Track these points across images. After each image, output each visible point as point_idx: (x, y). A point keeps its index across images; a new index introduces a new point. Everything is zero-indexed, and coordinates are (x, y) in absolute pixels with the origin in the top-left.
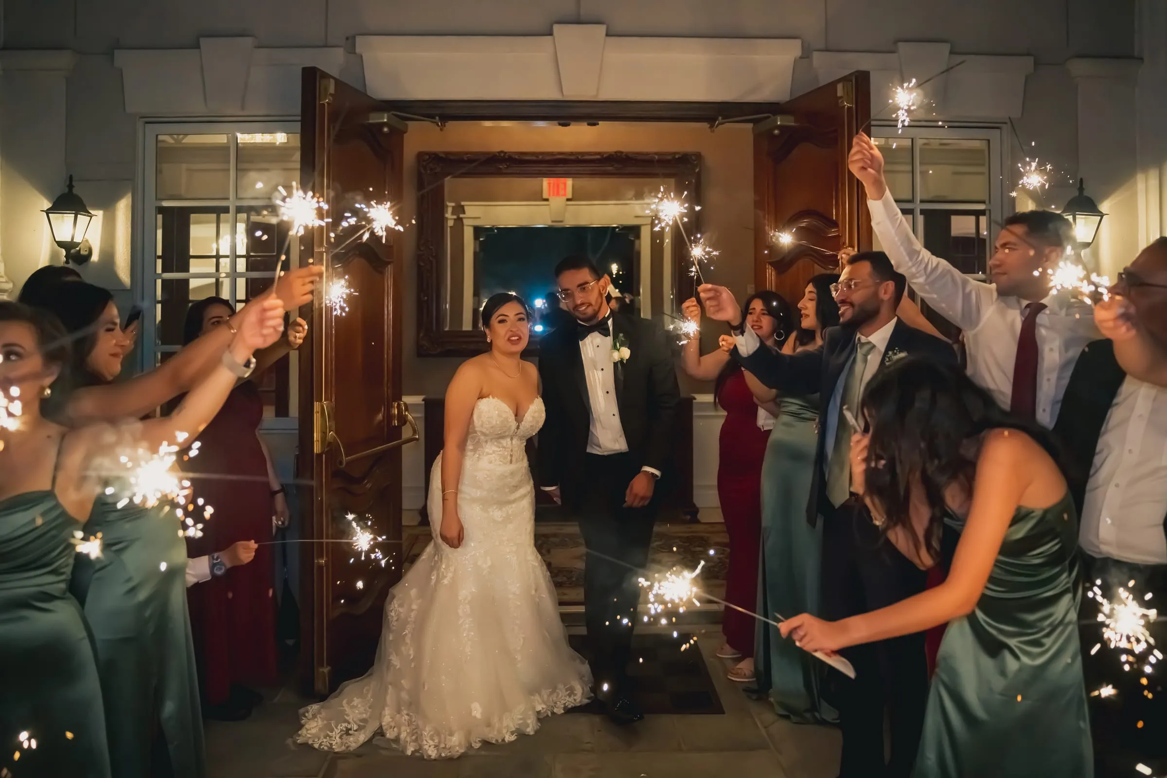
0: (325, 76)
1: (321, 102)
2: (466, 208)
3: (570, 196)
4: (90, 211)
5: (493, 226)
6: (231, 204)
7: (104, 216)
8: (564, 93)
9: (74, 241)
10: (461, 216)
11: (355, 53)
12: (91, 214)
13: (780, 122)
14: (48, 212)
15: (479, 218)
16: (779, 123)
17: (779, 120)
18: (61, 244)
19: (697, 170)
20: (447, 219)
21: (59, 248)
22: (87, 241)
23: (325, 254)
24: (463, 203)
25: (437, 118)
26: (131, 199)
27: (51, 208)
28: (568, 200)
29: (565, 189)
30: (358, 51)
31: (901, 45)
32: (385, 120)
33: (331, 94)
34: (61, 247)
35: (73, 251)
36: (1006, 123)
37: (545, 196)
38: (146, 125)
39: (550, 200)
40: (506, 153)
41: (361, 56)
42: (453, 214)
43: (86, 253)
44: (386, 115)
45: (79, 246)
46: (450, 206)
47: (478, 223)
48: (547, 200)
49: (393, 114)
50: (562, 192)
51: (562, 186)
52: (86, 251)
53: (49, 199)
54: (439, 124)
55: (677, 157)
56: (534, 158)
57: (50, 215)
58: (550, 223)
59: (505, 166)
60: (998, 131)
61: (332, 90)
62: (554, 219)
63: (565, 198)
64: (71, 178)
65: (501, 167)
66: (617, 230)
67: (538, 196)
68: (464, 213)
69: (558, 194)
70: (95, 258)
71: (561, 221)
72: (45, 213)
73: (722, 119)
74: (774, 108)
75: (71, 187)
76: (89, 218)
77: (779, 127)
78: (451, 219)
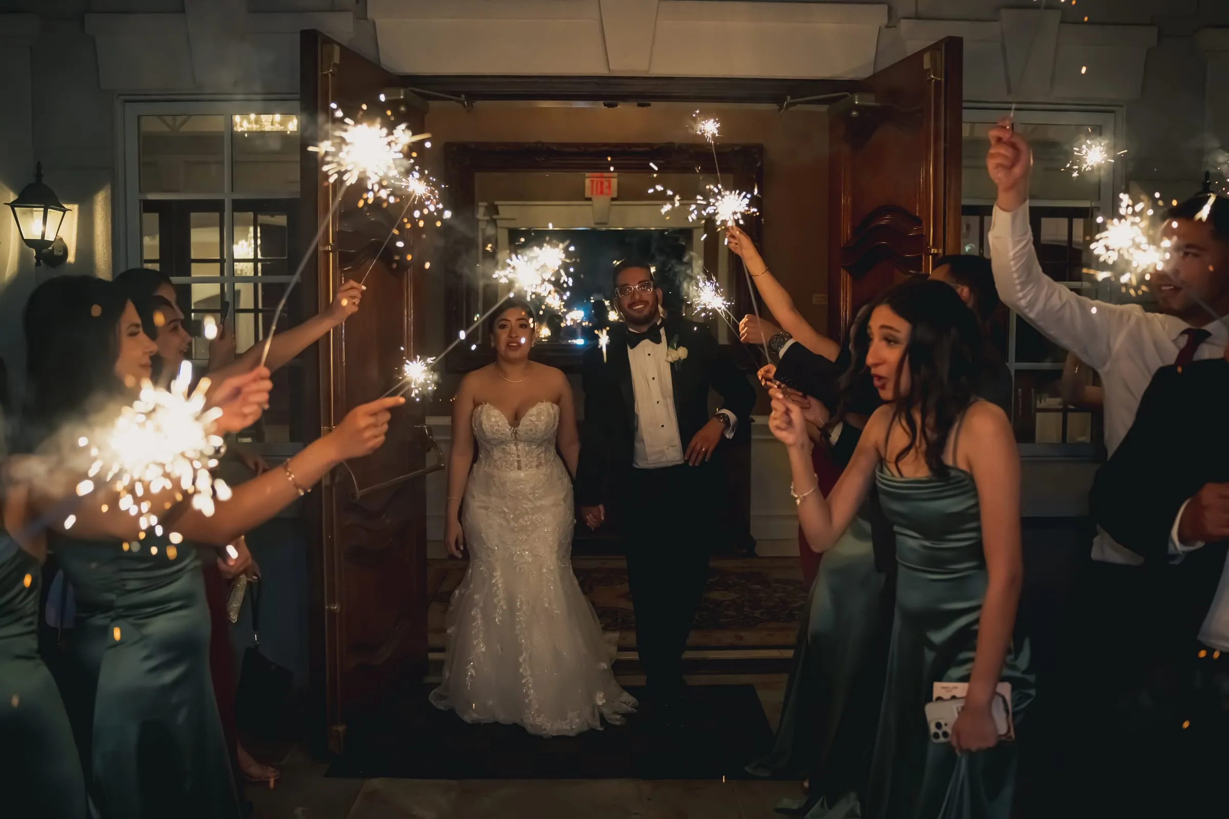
0: (329, 41)
1: (324, 73)
2: (500, 209)
3: (615, 195)
4: (64, 205)
5: (530, 228)
6: (227, 198)
7: (80, 210)
8: (610, 68)
9: (45, 239)
10: (495, 217)
11: (366, 19)
12: (65, 208)
13: (858, 101)
14: (13, 205)
15: (514, 219)
16: (856, 103)
17: (856, 99)
18: (30, 243)
19: (759, 165)
20: (478, 220)
21: (28, 247)
22: (61, 239)
23: (331, 254)
24: (496, 203)
25: (463, 96)
26: (109, 192)
27: (16, 200)
28: (613, 199)
29: (609, 187)
30: (369, 16)
31: (1004, 13)
32: (402, 97)
33: (335, 64)
34: (30, 247)
35: (44, 251)
36: (1122, 106)
37: (588, 194)
38: (126, 104)
39: (593, 199)
40: (543, 144)
41: (374, 22)
42: (485, 215)
43: (61, 253)
44: (402, 91)
45: (52, 246)
46: (482, 206)
47: (512, 225)
48: (589, 199)
49: (412, 91)
50: (606, 190)
51: (606, 184)
52: (60, 251)
53: (14, 190)
54: (466, 103)
55: (736, 149)
56: (576, 150)
57: (15, 208)
58: (593, 226)
59: (543, 159)
60: (1112, 115)
61: (336, 60)
62: (597, 222)
63: (608, 198)
64: (39, 166)
65: (538, 160)
66: (666, 233)
67: (579, 195)
68: (497, 213)
69: (602, 192)
70: (71, 258)
71: (605, 224)
72: (10, 207)
73: (791, 99)
74: (853, 86)
75: (39, 176)
76: (62, 213)
77: (857, 108)
78: (483, 220)
